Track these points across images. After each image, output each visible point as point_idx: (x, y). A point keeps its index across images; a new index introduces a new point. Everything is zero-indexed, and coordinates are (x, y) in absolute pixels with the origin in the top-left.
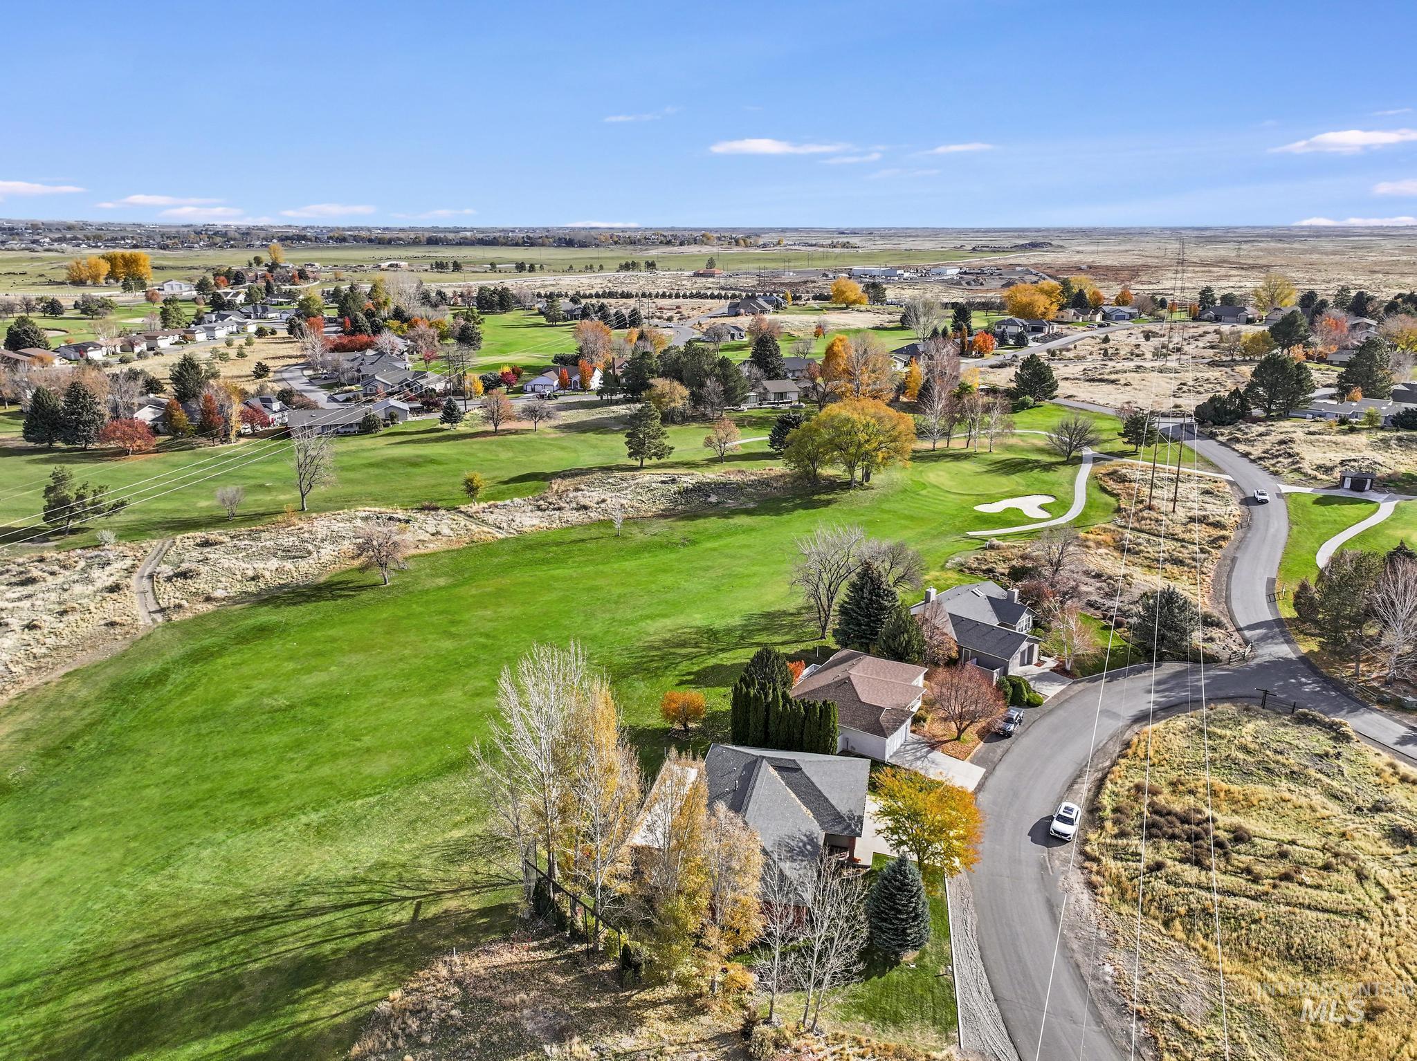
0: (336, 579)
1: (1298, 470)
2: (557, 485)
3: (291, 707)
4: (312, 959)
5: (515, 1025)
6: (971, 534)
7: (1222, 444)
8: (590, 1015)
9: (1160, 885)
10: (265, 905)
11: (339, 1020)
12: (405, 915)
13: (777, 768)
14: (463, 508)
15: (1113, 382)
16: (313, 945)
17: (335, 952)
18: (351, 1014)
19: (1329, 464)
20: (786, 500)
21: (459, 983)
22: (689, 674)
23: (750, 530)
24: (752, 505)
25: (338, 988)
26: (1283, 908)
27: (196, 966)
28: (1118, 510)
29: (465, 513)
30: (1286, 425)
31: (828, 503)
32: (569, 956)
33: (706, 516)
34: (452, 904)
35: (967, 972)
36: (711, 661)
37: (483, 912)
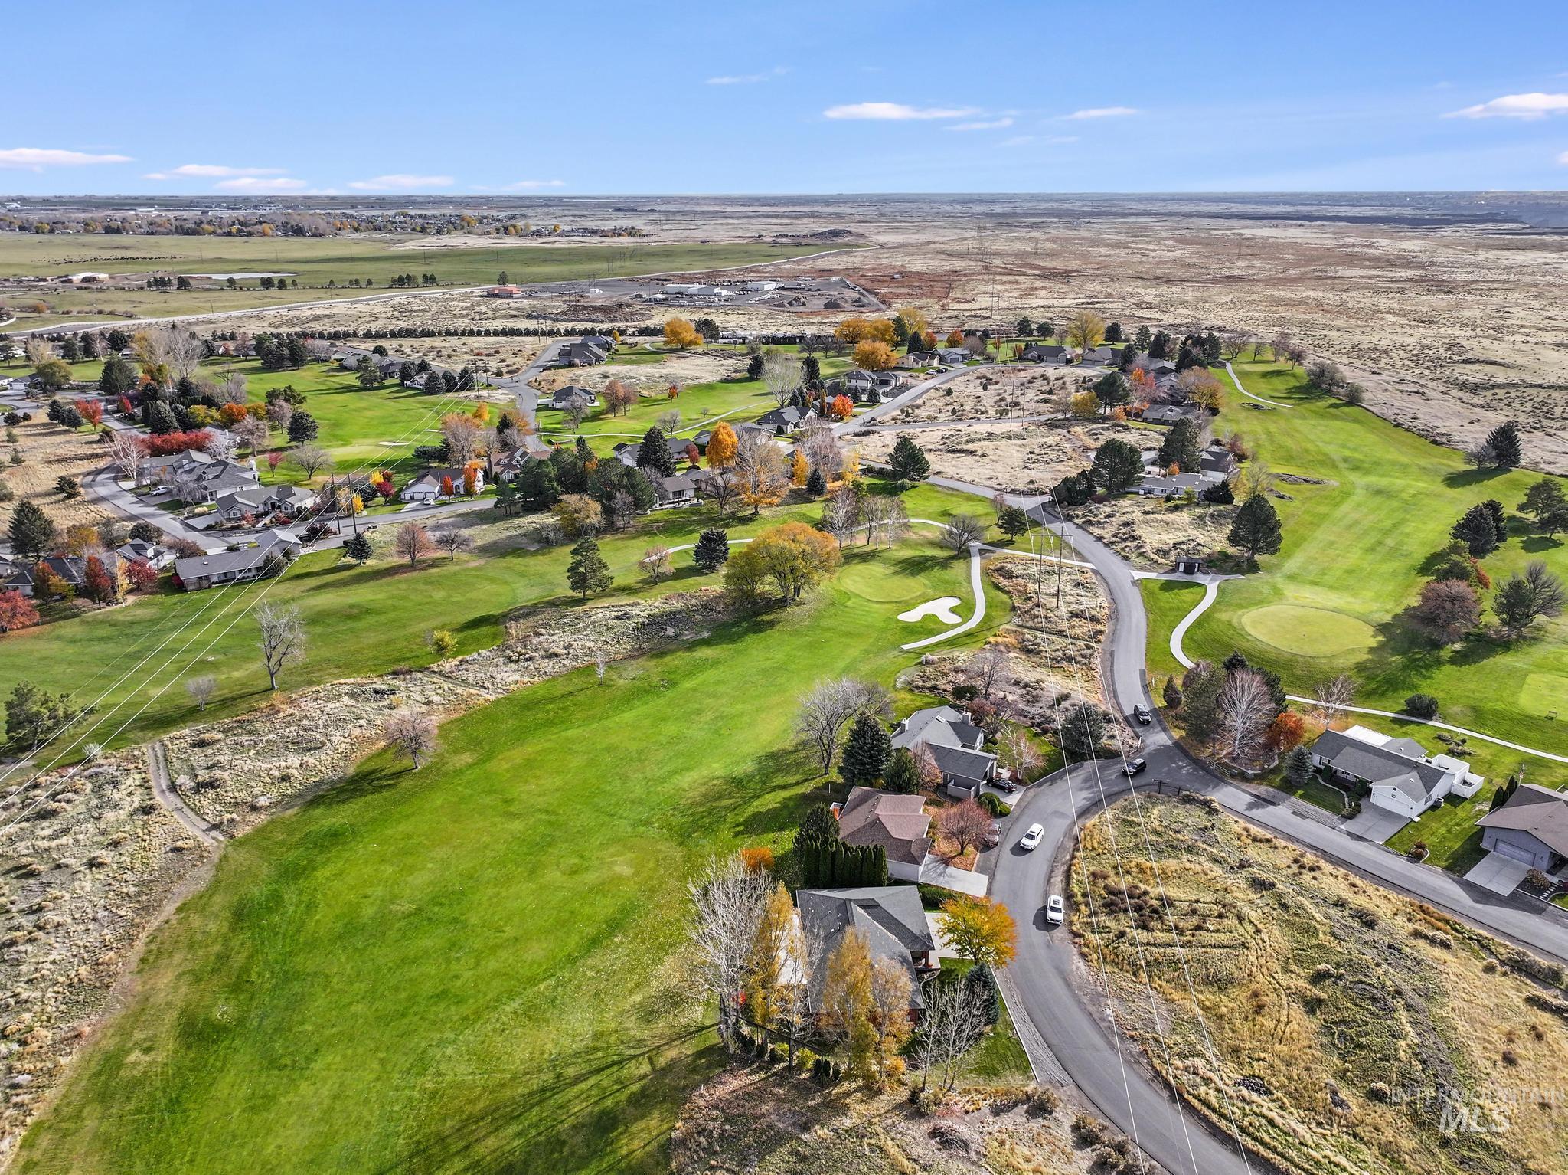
0: (367, 768)
1: (1142, 554)
2: (515, 629)
3: (420, 910)
4: (602, 1112)
5: (771, 1126)
6: (905, 647)
7: (1079, 526)
8: (814, 1109)
9: (1125, 947)
10: (535, 1083)
11: (648, 1149)
12: (645, 1068)
13: (862, 907)
14: (434, 667)
15: (972, 453)
16: (596, 1103)
17: (617, 1104)
18: (655, 1144)
19: (1165, 548)
20: (734, 625)
21: (716, 1108)
22: (738, 825)
23: (716, 662)
24: (706, 635)
25: (634, 1128)
26: (1201, 950)
27: (519, 1135)
28: (1014, 609)
29: (440, 673)
30: (1125, 503)
31: (771, 624)
32: (775, 1074)
33: (672, 652)
34: (672, 1053)
35: (1025, 1031)
36: (750, 811)
37: (700, 1054)
